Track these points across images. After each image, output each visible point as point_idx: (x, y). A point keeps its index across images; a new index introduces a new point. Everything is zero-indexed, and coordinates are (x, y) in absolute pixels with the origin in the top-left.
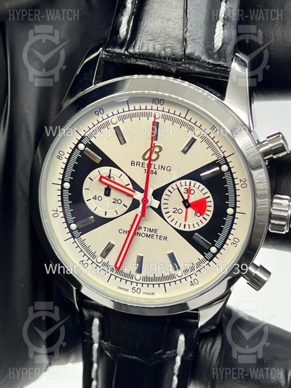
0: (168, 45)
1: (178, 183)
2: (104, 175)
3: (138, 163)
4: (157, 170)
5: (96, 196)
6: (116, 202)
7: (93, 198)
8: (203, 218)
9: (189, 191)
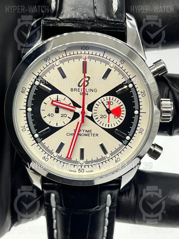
0: (85, 12)
1: (102, 99)
2: (54, 100)
3: (75, 90)
4: (88, 92)
5: (49, 114)
6: (63, 116)
7: (48, 116)
8: (120, 119)
9: (109, 103)
